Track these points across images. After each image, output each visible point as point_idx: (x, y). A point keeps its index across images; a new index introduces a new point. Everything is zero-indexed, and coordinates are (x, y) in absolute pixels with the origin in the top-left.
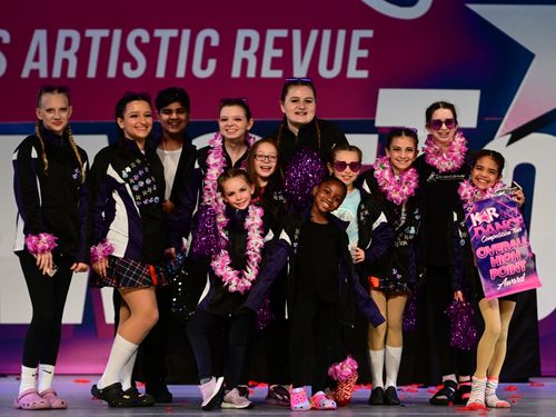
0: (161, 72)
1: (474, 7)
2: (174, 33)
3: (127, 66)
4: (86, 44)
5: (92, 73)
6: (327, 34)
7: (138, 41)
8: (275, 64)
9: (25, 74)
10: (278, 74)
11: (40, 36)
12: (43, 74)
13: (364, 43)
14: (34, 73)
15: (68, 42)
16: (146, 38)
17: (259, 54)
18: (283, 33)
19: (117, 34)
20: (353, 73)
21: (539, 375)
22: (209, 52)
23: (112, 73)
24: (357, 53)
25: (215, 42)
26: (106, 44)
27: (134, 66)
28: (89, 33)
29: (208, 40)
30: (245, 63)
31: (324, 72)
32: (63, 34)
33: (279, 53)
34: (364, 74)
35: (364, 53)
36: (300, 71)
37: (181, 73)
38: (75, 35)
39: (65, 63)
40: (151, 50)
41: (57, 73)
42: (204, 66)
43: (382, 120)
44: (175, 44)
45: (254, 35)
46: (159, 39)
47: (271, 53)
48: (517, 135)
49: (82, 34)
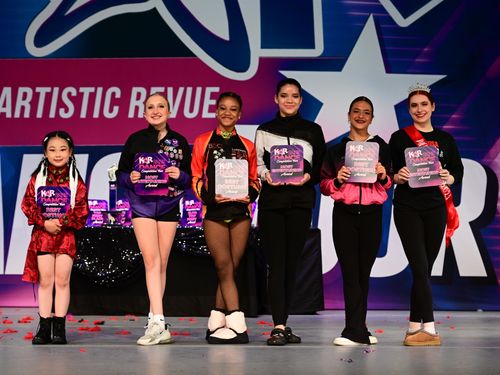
0: (83, 115)
3: (62, 111)
4: (36, 96)
6: (190, 90)
7: (69, 94)
11: (7, 91)
12: (9, 115)
13: (213, 96)
19: (56, 90)
20: (206, 114)
21: (323, 309)
22: (114, 101)
23: (52, 115)
25: (118, 95)
26: (49, 96)
27: (67, 111)
28: (38, 89)
29: (114, 94)
30: (137, 108)
31: (187, 114)
32: (21, 90)
35: (214, 102)
37: (96, 115)
38: (29, 91)
39: (23, 108)
41: (17, 115)
42: (111, 111)
44: (92, 96)
45: (143, 91)
46: (82, 94)
49: (34, 90)
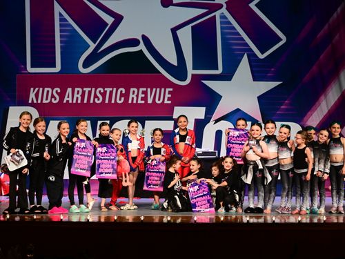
1: (203, 81)
2: (111, 89)
5: (85, 101)
8: (142, 99)
9: (65, 102)
10: (143, 102)
14: (68, 101)
15: (78, 92)
16: (102, 91)
17: (137, 96)
18: (145, 89)
24: (168, 95)
33: (143, 96)
34: (170, 102)
36: (150, 101)
40: (104, 95)
43: (175, 116)
47: (141, 95)
48: (217, 121)
